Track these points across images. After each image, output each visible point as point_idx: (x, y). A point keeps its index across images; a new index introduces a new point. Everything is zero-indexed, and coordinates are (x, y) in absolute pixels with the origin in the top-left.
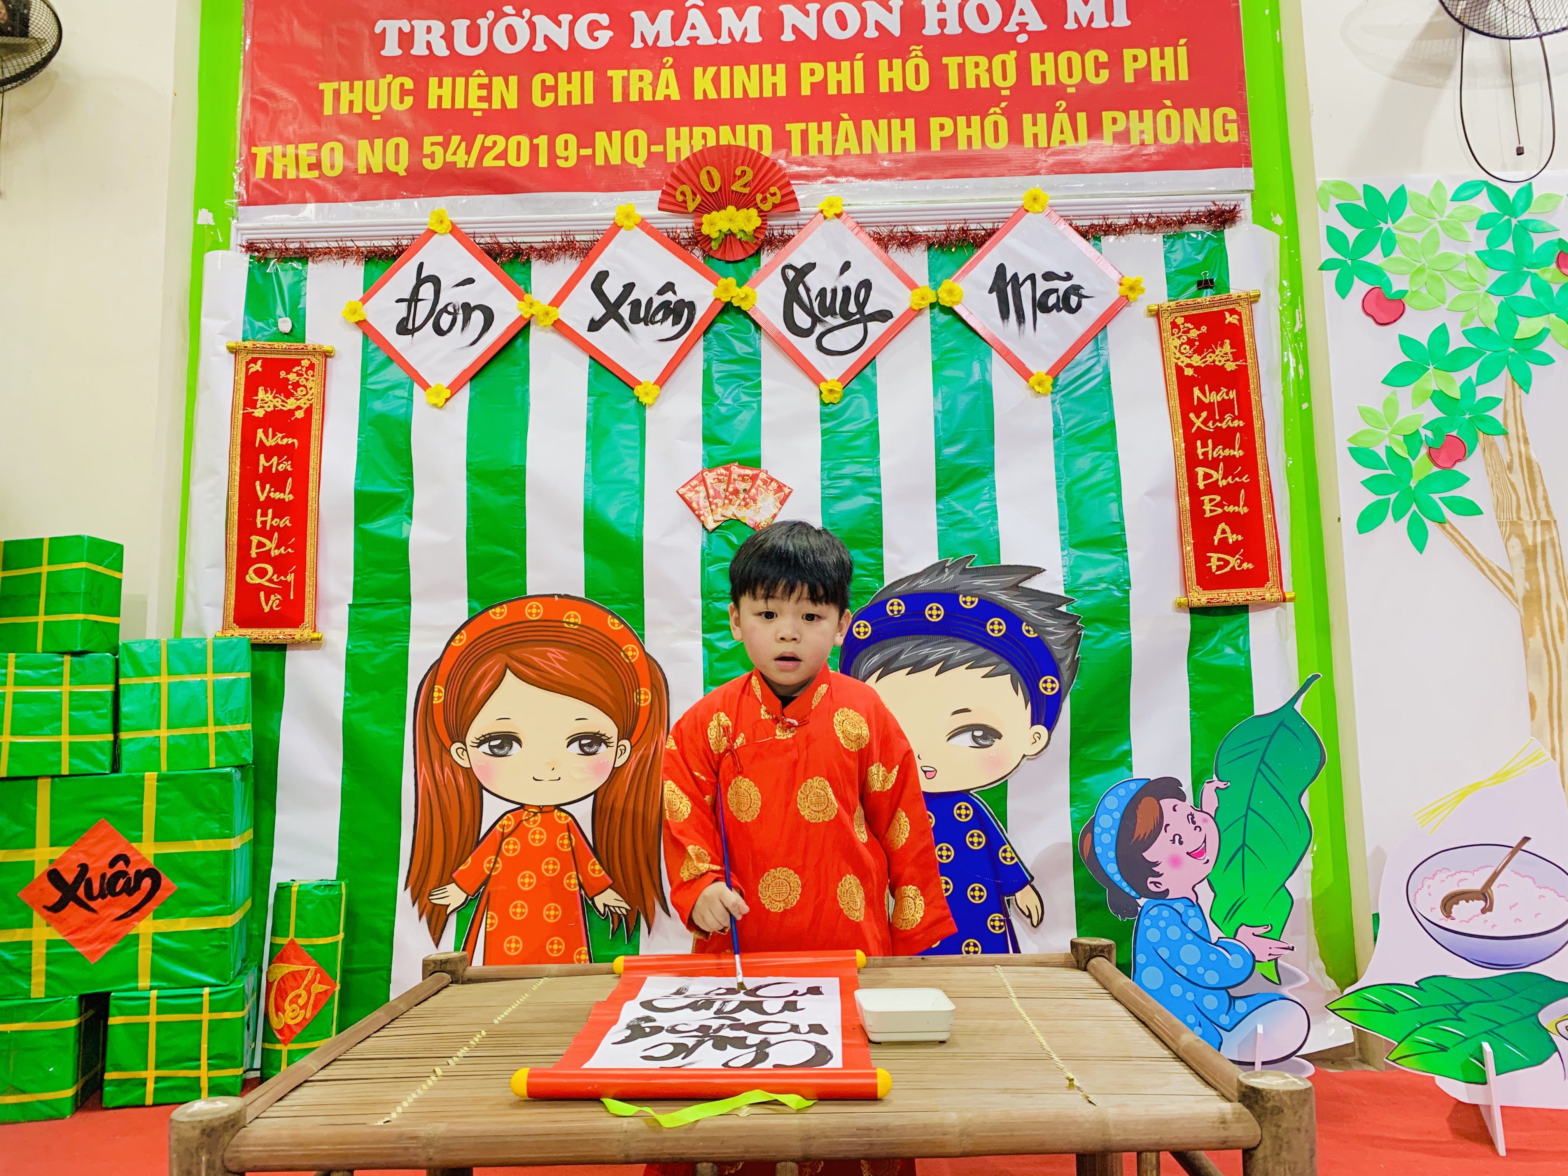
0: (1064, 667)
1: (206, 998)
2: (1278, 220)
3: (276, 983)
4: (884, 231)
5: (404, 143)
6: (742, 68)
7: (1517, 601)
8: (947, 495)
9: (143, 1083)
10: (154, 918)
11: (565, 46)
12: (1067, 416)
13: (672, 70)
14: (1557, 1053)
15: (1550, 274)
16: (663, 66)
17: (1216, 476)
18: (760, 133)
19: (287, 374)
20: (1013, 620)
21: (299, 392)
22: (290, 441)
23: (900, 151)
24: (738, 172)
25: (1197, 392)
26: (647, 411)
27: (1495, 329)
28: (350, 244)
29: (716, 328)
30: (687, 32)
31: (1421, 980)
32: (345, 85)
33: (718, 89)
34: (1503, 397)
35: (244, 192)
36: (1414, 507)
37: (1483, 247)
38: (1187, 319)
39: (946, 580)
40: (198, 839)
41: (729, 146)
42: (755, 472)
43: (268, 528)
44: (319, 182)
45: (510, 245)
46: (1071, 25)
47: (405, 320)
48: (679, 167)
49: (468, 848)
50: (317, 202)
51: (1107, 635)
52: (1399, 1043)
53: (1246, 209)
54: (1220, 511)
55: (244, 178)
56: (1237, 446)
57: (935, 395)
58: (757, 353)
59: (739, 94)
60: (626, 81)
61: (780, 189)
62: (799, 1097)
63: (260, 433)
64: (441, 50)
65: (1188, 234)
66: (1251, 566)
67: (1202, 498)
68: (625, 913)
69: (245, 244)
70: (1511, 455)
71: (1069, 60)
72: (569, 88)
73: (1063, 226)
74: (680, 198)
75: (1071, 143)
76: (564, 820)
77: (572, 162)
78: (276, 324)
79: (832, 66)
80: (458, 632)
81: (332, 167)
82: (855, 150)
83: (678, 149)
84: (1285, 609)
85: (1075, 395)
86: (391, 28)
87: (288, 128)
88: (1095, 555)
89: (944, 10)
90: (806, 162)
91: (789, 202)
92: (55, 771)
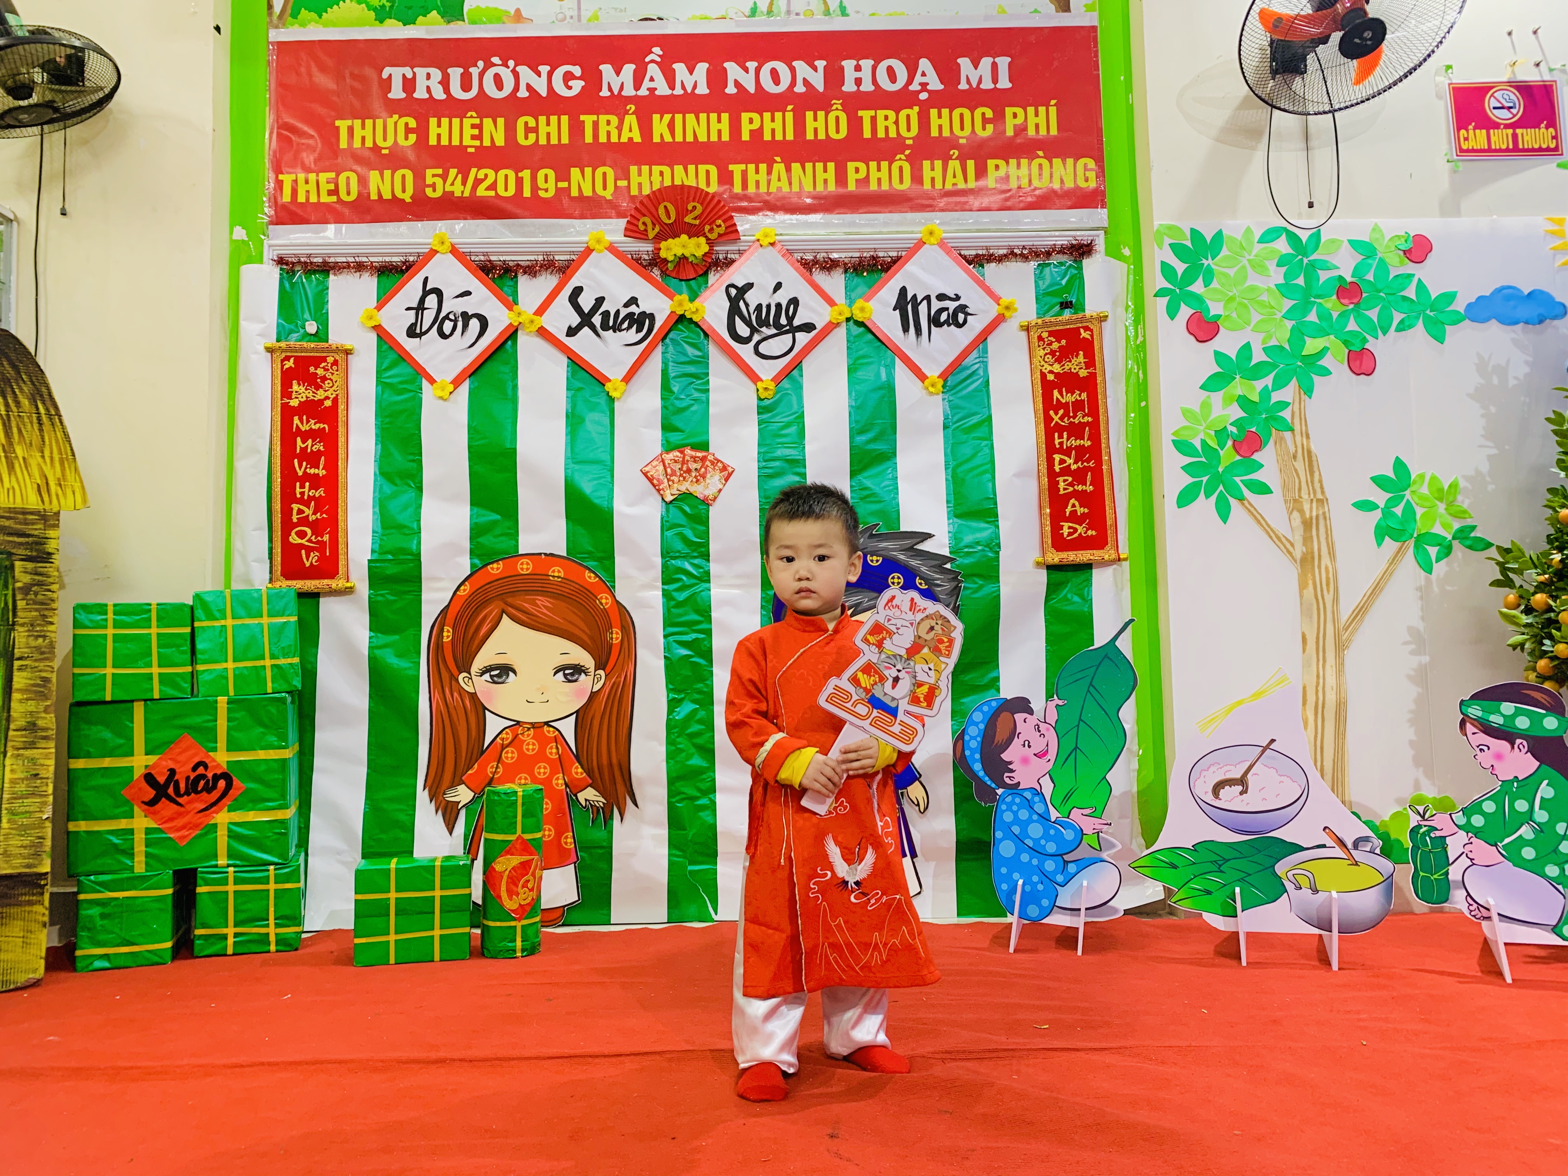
1: (272, 873)
2: (1127, 252)
4: (809, 257)
5: (409, 174)
6: (692, 116)
7: (1296, 561)
8: (860, 474)
9: (225, 937)
10: (229, 811)
11: (544, 93)
14: (1286, 894)
15: (1332, 304)
16: (627, 112)
17: (1069, 461)
18: (708, 172)
19: (316, 369)
21: (327, 385)
22: (322, 426)
23: (823, 189)
24: (690, 208)
25: (1056, 393)
26: (616, 403)
27: (1287, 347)
28: (364, 259)
29: (671, 335)
30: (646, 84)
31: (1195, 844)
32: (358, 123)
33: (673, 135)
34: (1291, 401)
35: (273, 214)
36: (1221, 488)
37: (1281, 281)
38: (1051, 334)
40: (262, 749)
41: (683, 186)
42: (704, 454)
43: (306, 498)
44: (337, 206)
45: (500, 263)
46: (963, 86)
47: (413, 327)
48: (642, 203)
50: (335, 223)
51: (981, 587)
52: (1179, 890)
53: (1100, 245)
54: (1071, 489)
55: (273, 200)
56: (1086, 438)
57: (850, 394)
58: (706, 357)
60: (596, 124)
61: (724, 221)
63: (296, 420)
64: (439, 94)
65: (1054, 263)
66: (1094, 533)
67: (1058, 479)
69: (276, 259)
70: (1296, 447)
71: (962, 116)
72: (548, 129)
74: (642, 227)
75: (961, 185)
76: (552, 734)
77: (551, 193)
78: (304, 327)
79: (767, 115)
81: (348, 193)
83: (640, 185)
84: (1121, 566)
85: (960, 395)
86: (396, 74)
87: (309, 158)
88: (974, 524)
89: (860, 70)
90: (746, 198)
91: (732, 232)
92: (148, 696)
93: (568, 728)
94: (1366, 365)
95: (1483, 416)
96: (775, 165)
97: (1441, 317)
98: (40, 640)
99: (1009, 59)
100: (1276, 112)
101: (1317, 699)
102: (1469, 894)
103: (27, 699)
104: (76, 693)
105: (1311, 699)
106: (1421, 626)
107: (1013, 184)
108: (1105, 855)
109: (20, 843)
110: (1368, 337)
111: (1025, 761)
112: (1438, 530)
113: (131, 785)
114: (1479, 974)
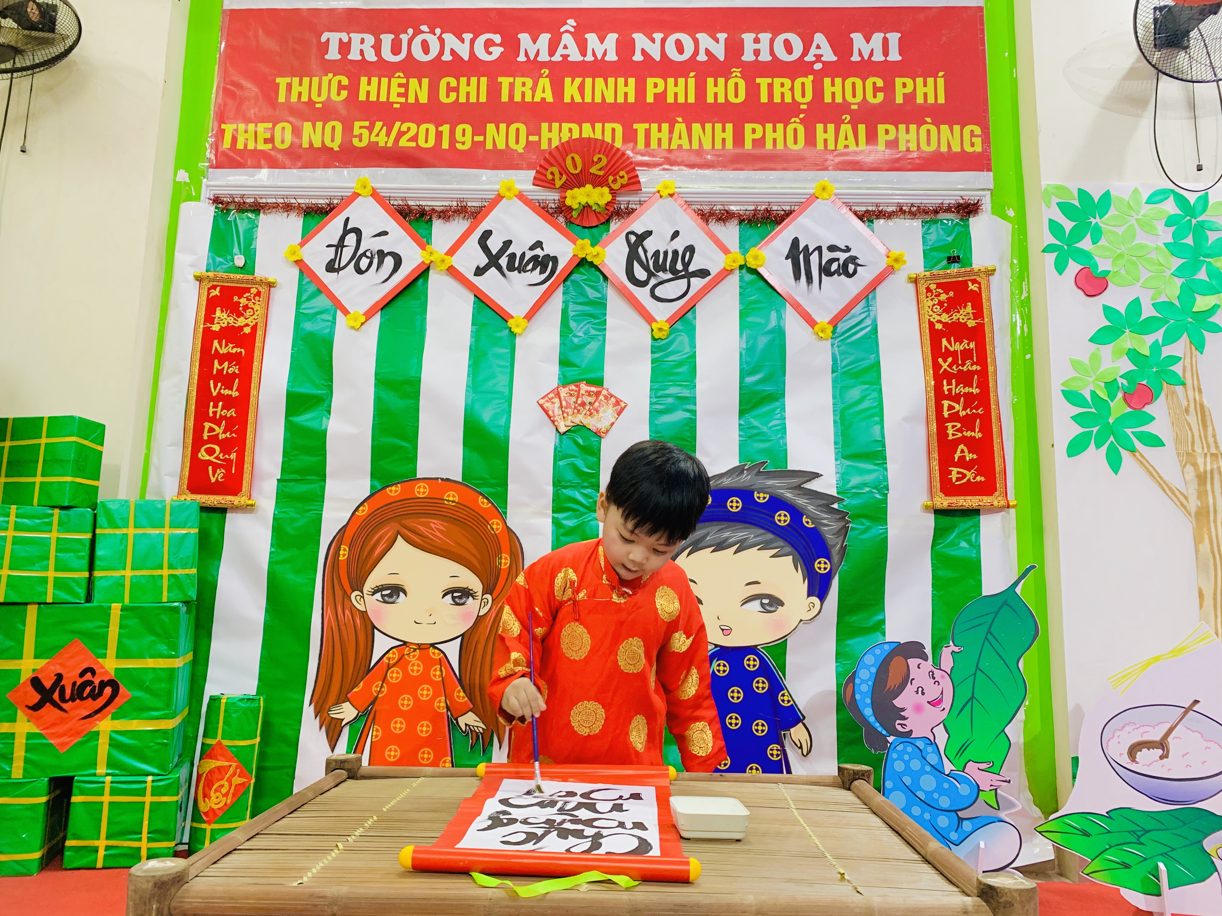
0: (835, 552)
1: (149, 785)
2: (1011, 213)
3: (205, 775)
4: (706, 208)
5: (339, 126)
6: (602, 80)
7: (1190, 515)
8: (748, 413)
9: (95, 850)
10: (112, 719)
11: (466, 57)
12: (843, 357)
13: (548, 79)
14: (1216, 873)
16: (541, 76)
17: (957, 407)
18: (613, 130)
19: (240, 298)
20: (796, 513)
21: (248, 313)
22: (239, 350)
23: (720, 147)
24: (595, 159)
25: (944, 342)
26: (517, 339)
27: (1177, 303)
28: (293, 201)
29: (573, 277)
30: (560, 51)
31: (1110, 811)
32: (296, 80)
33: (583, 96)
34: (1182, 356)
35: (213, 158)
36: (1112, 438)
37: (1170, 240)
38: (939, 286)
39: (744, 480)
41: (589, 139)
42: (599, 389)
43: (218, 417)
44: (272, 153)
45: (417, 207)
46: (855, 58)
47: (332, 262)
48: (550, 153)
49: (361, 674)
50: (268, 168)
51: (868, 529)
52: (1093, 860)
53: (987, 204)
54: (960, 435)
55: (214, 147)
56: (975, 386)
57: (741, 336)
58: (604, 298)
59: (598, 99)
60: (512, 86)
61: (627, 173)
62: (627, 878)
63: (216, 343)
64: (371, 56)
65: (941, 220)
66: (983, 479)
67: (946, 425)
68: (482, 731)
69: (212, 198)
70: (1188, 401)
71: (854, 84)
73: (845, 210)
74: (550, 177)
75: (853, 147)
76: (437, 656)
77: (467, 146)
78: (232, 260)
79: (671, 81)
80: (362, 504)
81: (283, 142)
82: (686, 146)
83: (550, 139)
84: (1009, 513)
85: (849, 341)
86: (333, 38)
87: (250, 111)
88: (862, 465)
89: (759, 42)
90: (648, 154)
91: (634, 183)
92: (41, 600)
93: (452, 651)
96: (677, 124)
99: (899, 35)
100: (1162, 77)
107: (903, 148)
108: (1003, 815)
111: (918, 708)
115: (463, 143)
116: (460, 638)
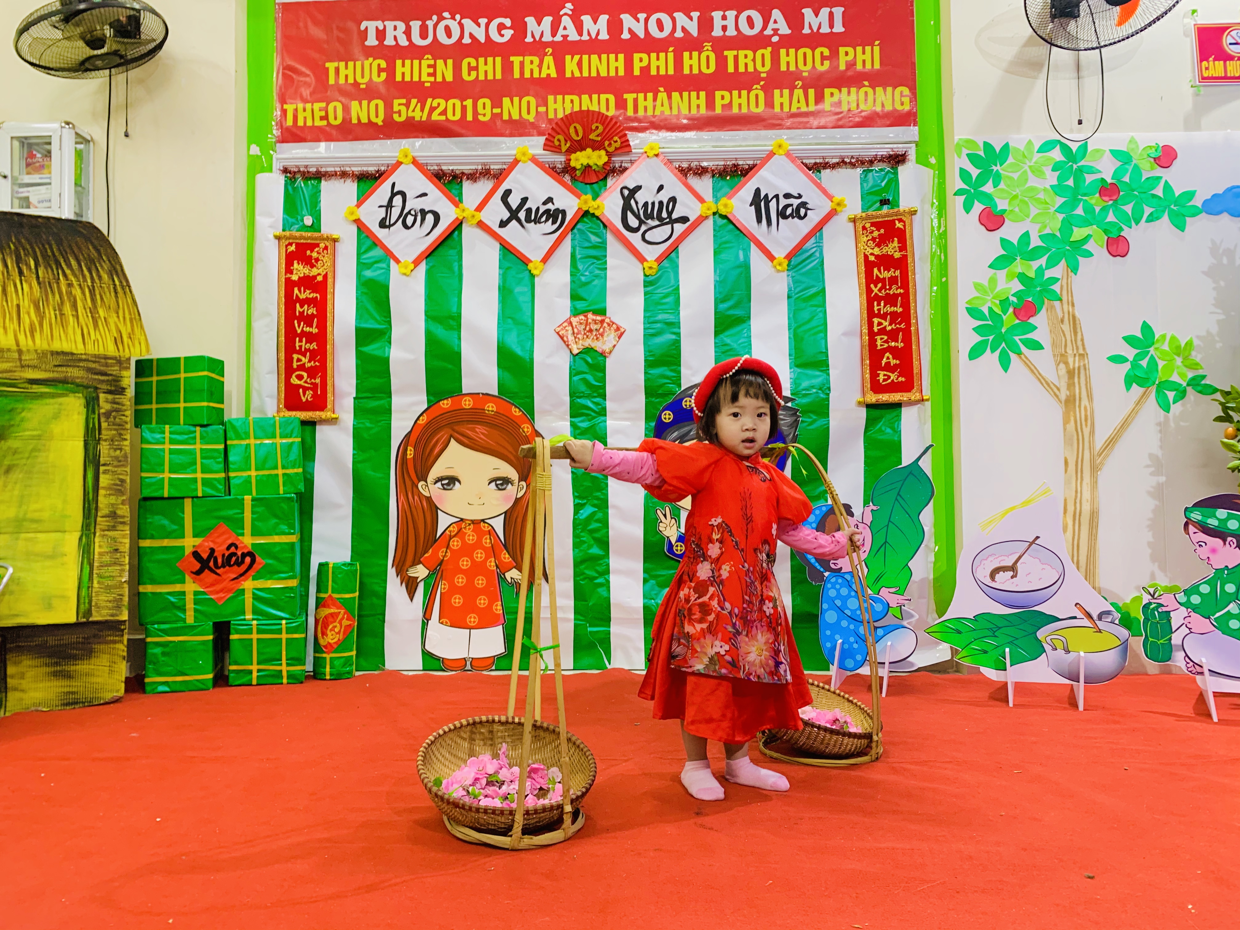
1: (284, 626)
2: (933, 160)
4: (685, 165)
5: (381, 104)
6: (596, 56)
7: (1061, 402)
8: (721, 333)
9: (250, 672)
10: (253, 580)
11: (482, 39)
12: (796, 285)
13: (551, 57)
14: (1045, 653)
15: (1095, 200)
16: (546, 54)
17: (886, 323)
18: (607, 100)
19: (311, 253)
21: (319, 264)
22: (315, 295)
23: (696, 112)
24: (594, 128)
25: (876, 270)
26: (536, 279)
27: (1058, 235)
28: (348, 169)
29: (579, 226)
30: (561, 32)
31: (976, 616)
32: (342, 64)
33: (581, 71)
34: (1060, 277)
35: (280, 135)
36: (1003, 345)
37: (1055, 182)
38: (872, 224)
40: (277, 534)
41: (588, 111)
42: (603, 318)
43: (303, 350)
44: (327, 128)
45: (449, 171)
46: (806, 31)
47: (384, 220)
48: (557, 124)
50: (326, 141)
51: (814, 421)
52: (962, 650)
53: (912, 155)
54: (886, 345)
55: (279, 124)
56: (899, 305)
57: (715, 271)
58: (604, 242)
59: (594, 74)
60: (522, 64)
61: (620, 138)
63: (296, 291)
64: (404, 42)
65: (876, 169)
66: (903, 379)
67: (876, 337)
69: (282, 169)
70: (1063, 313)
71: (805, 54)
72: (486, 68)
74: (557, 143)
75: (804, 109)
76: (487, 528)
77: (487, 118)
78: (302, 220)
79: (654, 55)
81: (336, 118)
83: (555, 110)
84: (924, 405)
85: (801, 272)
86: (371, 26)
87: (306, 92)
88: (810, 372)
89: (726, 19)
90: (636, 120)
91: (626, 146)
92: (194, 494)
93: (498, 525)
94: (1121, 249)
95: (1214, 289)
96: (659, 94)
97: (1183, 211)
98: (118, 452)
99: (843, 9)
100: (1054, 49)
101: (1075, 509)
102: (1187, 655)
103: (110, 495)
104: (143, 491)
105: (1071, 508)
106: (1159, 453)
107: (845, 108)
108: (905, 623)
109: (106, 599)
110: (1123, 226)
112: (1175, 378)
113: (183, 560)
114: (1193, 715)
115: (484, 115)
116: (503, 516)
